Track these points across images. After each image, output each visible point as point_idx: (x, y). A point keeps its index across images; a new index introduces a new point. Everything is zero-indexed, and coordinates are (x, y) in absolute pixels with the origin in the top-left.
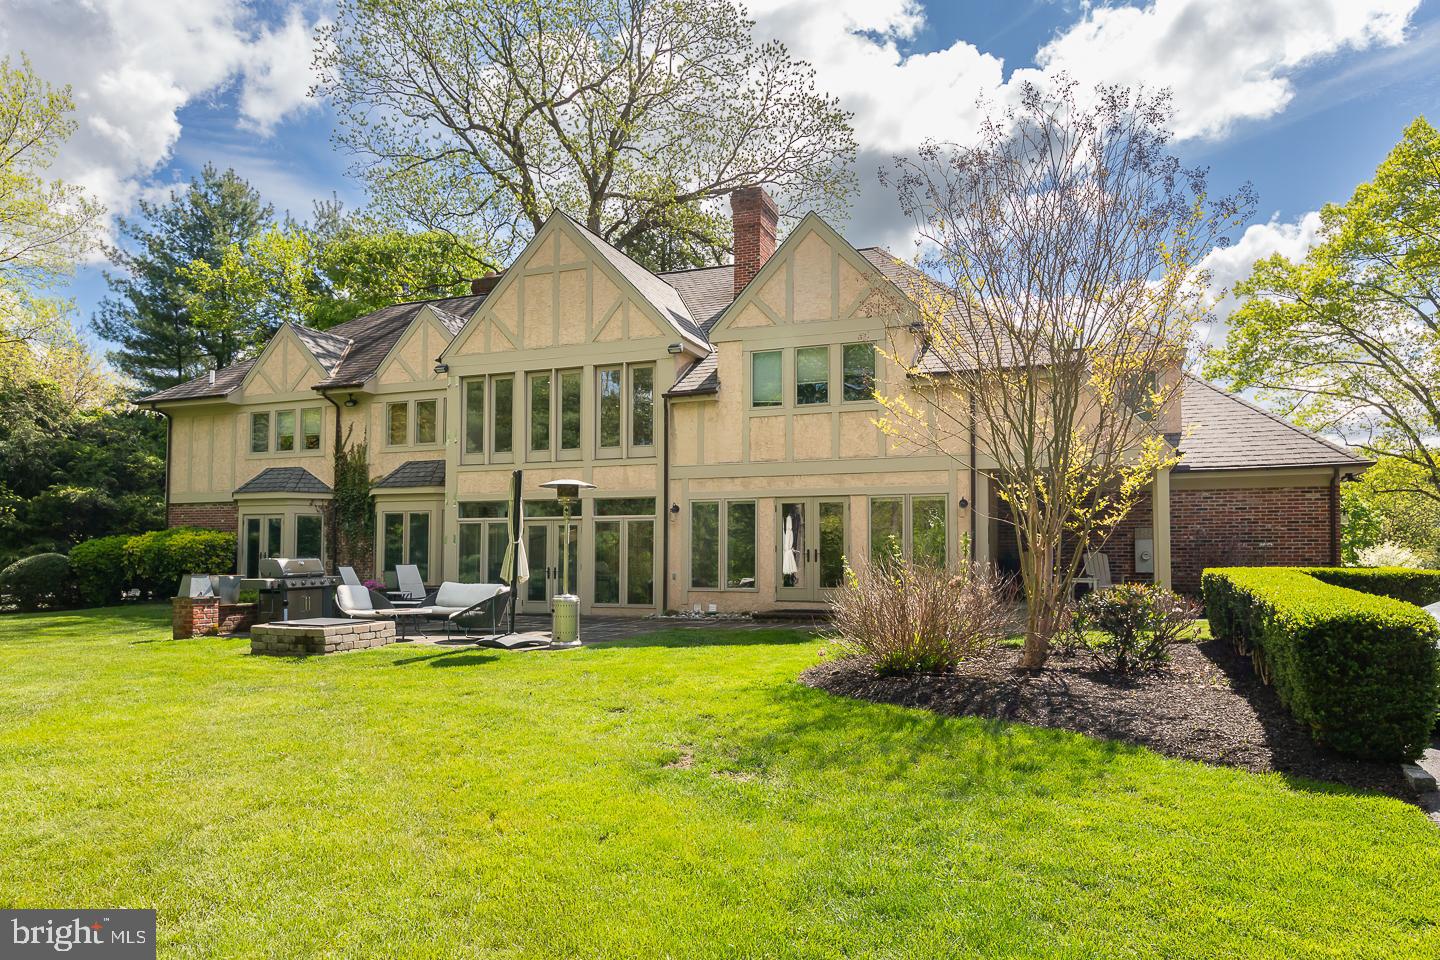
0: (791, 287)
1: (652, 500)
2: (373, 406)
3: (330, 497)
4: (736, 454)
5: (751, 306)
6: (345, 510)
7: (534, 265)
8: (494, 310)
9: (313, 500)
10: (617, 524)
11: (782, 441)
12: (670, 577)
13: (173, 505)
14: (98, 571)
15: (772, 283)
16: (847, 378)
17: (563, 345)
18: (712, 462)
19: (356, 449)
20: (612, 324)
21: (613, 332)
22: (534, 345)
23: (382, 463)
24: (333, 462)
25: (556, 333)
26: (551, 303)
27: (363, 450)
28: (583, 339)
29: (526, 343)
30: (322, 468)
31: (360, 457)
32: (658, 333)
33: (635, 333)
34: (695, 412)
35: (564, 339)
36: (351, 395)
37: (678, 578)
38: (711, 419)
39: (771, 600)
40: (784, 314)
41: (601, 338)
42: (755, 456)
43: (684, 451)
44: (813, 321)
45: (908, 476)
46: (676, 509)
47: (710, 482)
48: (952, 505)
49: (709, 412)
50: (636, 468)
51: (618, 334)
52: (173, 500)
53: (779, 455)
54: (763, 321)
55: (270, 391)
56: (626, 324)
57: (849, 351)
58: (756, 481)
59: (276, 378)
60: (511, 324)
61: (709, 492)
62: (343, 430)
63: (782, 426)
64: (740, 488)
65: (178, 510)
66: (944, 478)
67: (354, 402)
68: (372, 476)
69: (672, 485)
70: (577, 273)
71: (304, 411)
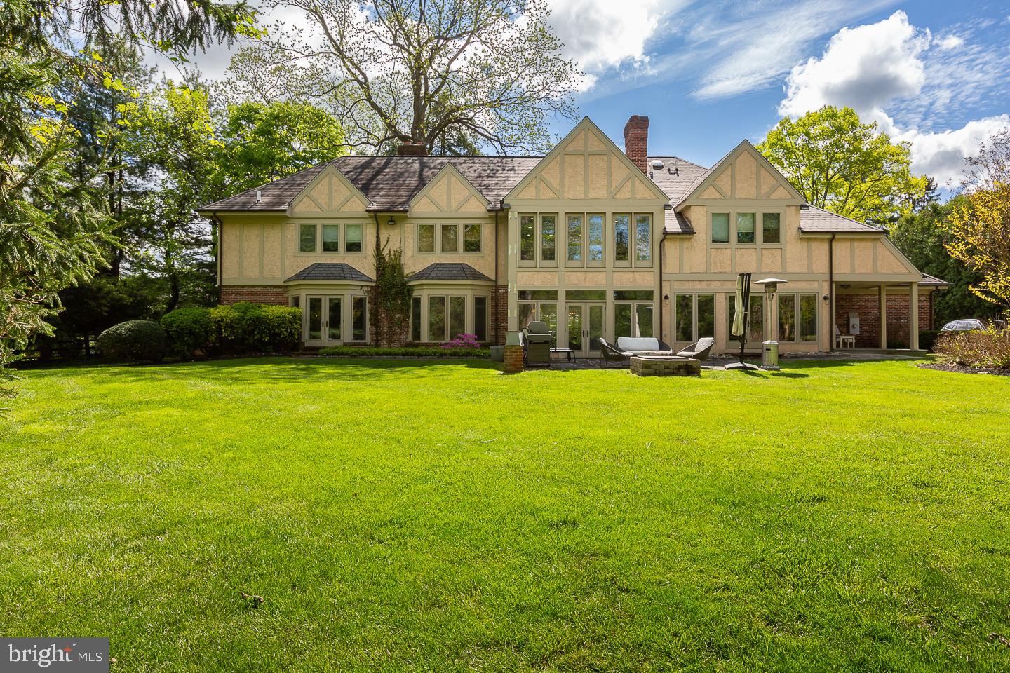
0: (733, 177)
1: (652, 292)
2: (406, 225)
3: (373, 284)
4: (702, 268)
5: (711, 188)
6: (386, 294)
7: (570, 148)
8: (542, 173)
9: (362, 286)
10: (630, 305)
11: (729, 262)
12: (663, 336)
13: (224, 287)
14: (191, 333)
15: (723, 176)
16: (765, 230)
17: (592, 199)
18: (688, 272)
19: (392, 253)
20: (624, 189)
21: (625, 193)
22: (571, 197)
23: (413, 263)
24: (374, 261)
25: (587, 192)
26: (583, 173)
27: (399, 255)
28: (605, 196)
29: (566, 195)
30: (365, 264)
31: (396, 259)
32: (654, 197)
33: (639, 196)
34: (678, 244)
35: (592, 194)
36: (391, 217)
37: (668, 337)
38: (687, 248)
39: (724, 348)
40: (730, 193)
41: (617, 196)
42: (714, 269)
43: (671, 266)
44: (746, 199)
45: (797, 283)
46: (666, 297)
47: (687, 283)
48: (820, 299)
49: (686, 244)
50: (641, 274)
51: (628, 195)
52: (224, 283)
53: (728, 269)
54: (717, 196)
55: (318, 210)
56: (634, 190)
57: (767, 216)
58: (715, 283)
59: (323, 200)
60: (555, 183)
61: (686, 289)
62: (381, 240)
63: (729, 254)
64: (706, 287)
65: (230, 290)
66: (816, 285)
67: (392, 222)
68: (406, 272)
69: (663, 283)
70: (600, 157)
71: (347, 226)
